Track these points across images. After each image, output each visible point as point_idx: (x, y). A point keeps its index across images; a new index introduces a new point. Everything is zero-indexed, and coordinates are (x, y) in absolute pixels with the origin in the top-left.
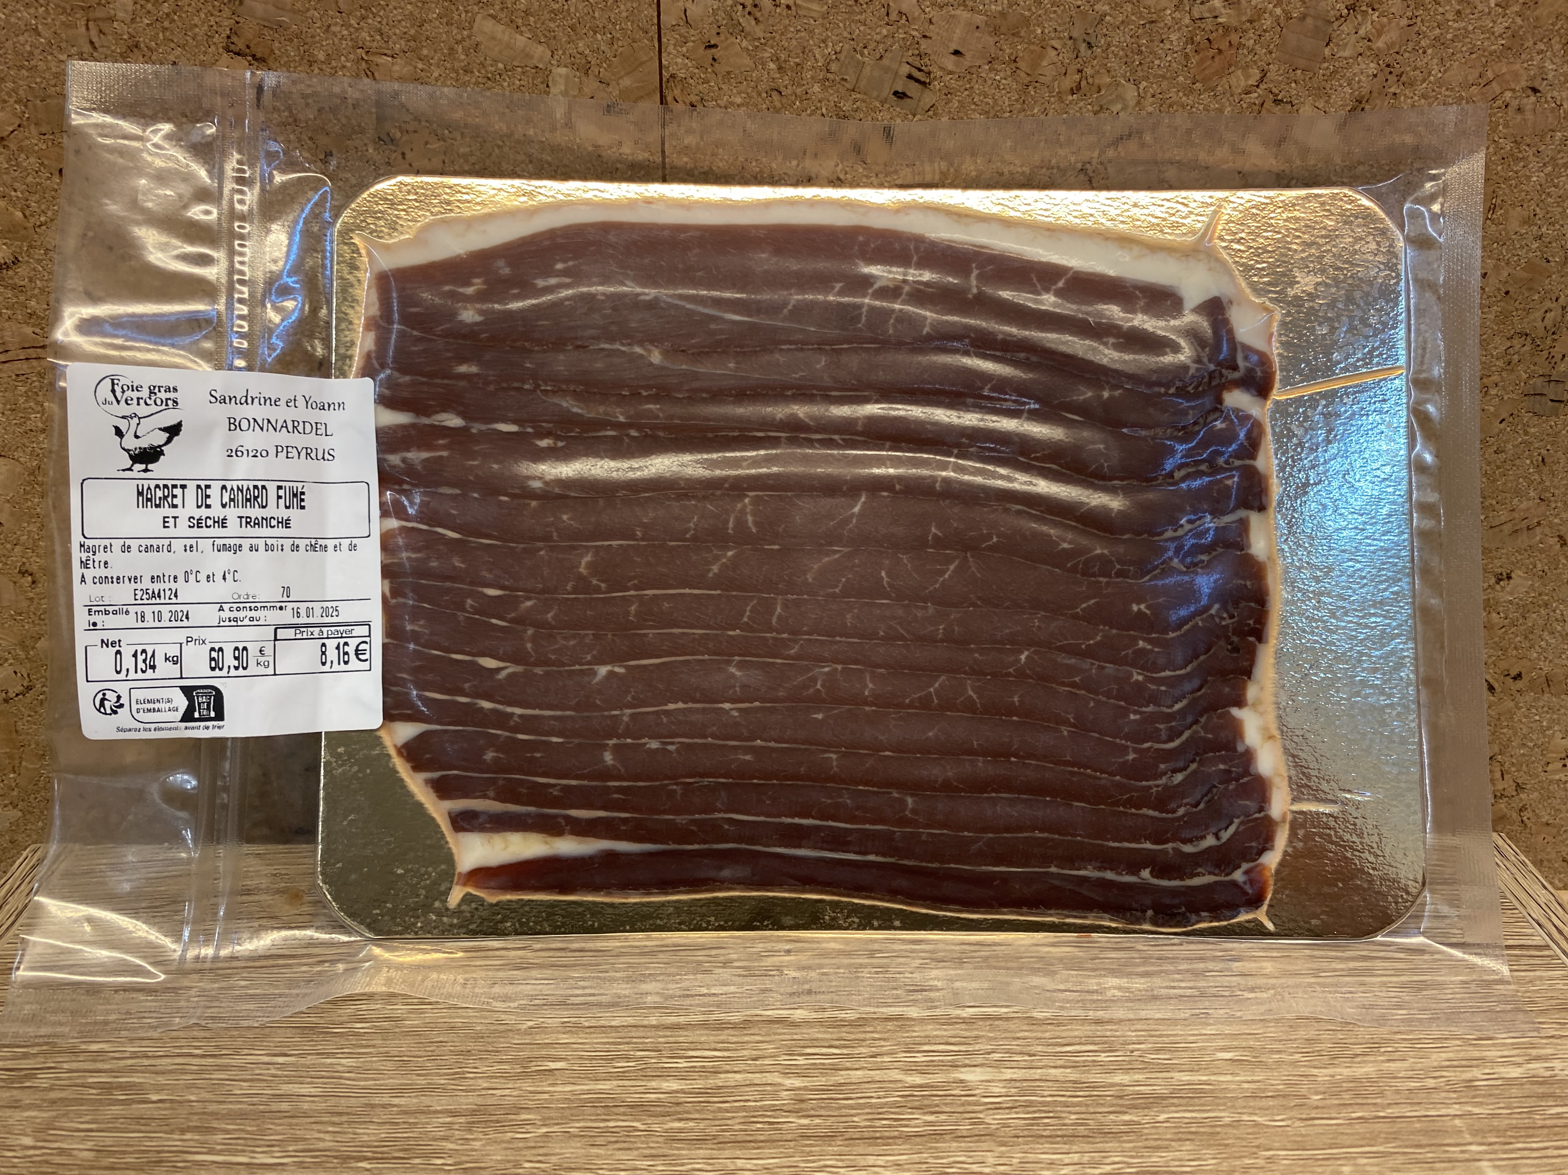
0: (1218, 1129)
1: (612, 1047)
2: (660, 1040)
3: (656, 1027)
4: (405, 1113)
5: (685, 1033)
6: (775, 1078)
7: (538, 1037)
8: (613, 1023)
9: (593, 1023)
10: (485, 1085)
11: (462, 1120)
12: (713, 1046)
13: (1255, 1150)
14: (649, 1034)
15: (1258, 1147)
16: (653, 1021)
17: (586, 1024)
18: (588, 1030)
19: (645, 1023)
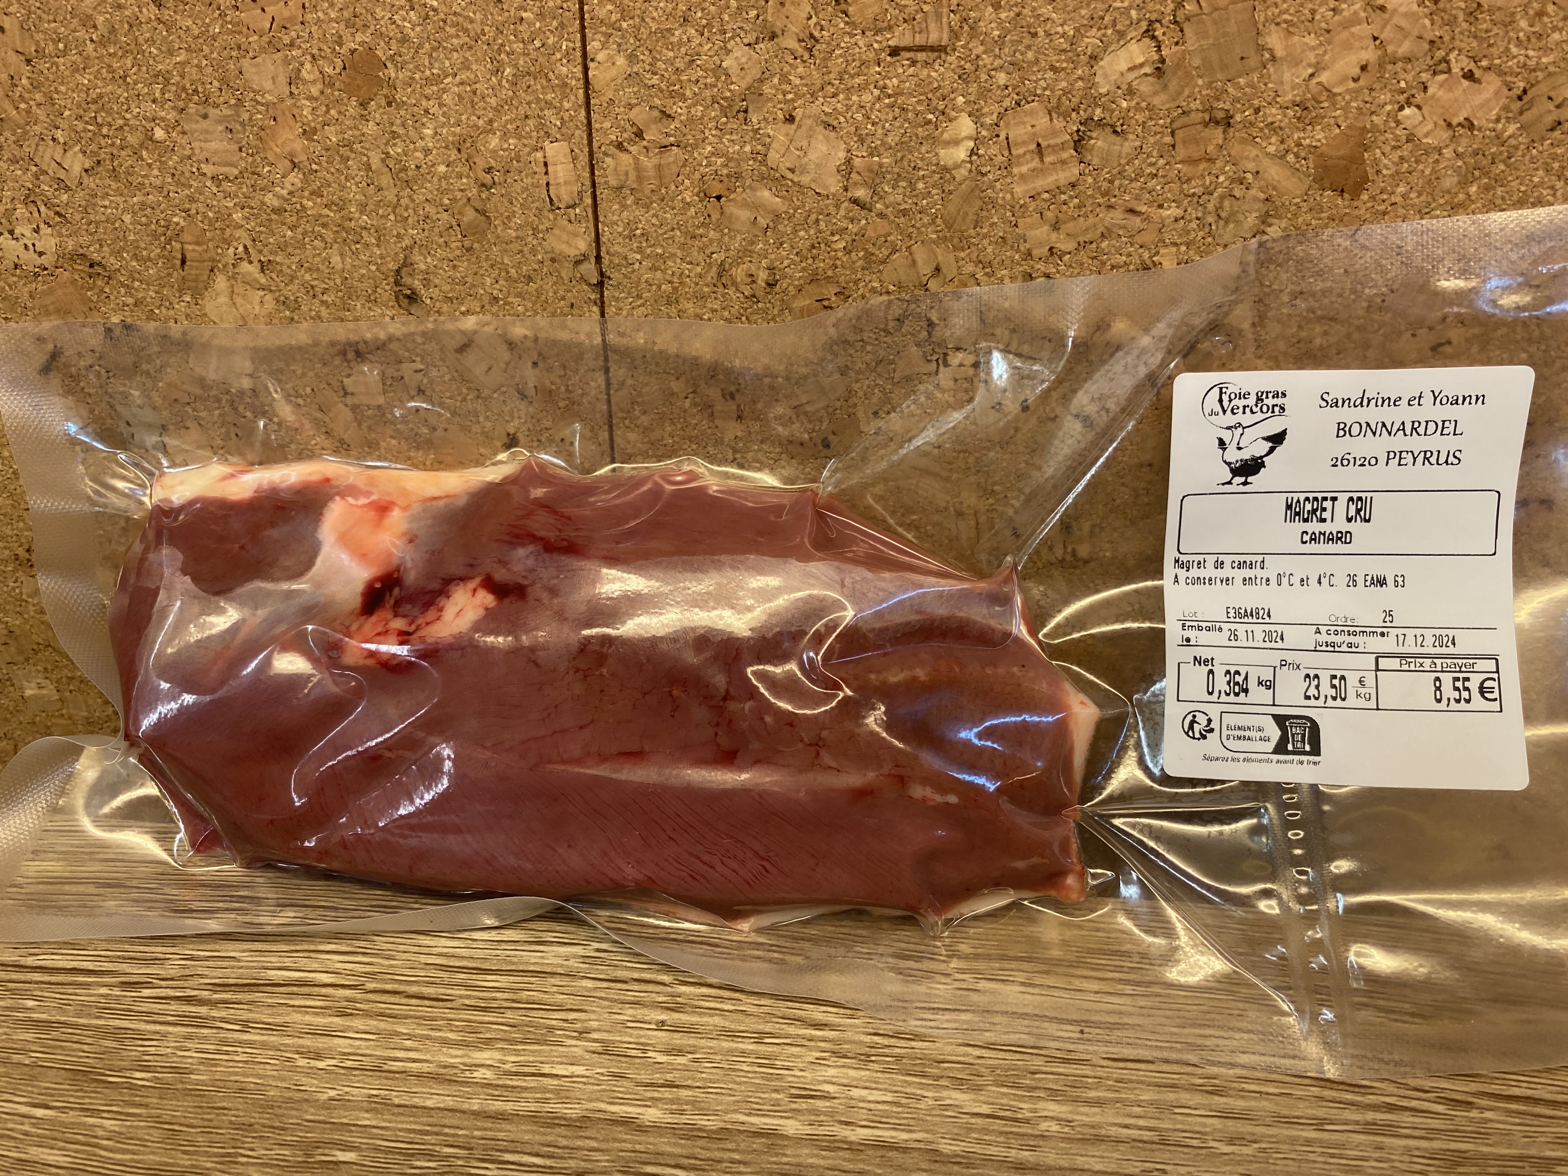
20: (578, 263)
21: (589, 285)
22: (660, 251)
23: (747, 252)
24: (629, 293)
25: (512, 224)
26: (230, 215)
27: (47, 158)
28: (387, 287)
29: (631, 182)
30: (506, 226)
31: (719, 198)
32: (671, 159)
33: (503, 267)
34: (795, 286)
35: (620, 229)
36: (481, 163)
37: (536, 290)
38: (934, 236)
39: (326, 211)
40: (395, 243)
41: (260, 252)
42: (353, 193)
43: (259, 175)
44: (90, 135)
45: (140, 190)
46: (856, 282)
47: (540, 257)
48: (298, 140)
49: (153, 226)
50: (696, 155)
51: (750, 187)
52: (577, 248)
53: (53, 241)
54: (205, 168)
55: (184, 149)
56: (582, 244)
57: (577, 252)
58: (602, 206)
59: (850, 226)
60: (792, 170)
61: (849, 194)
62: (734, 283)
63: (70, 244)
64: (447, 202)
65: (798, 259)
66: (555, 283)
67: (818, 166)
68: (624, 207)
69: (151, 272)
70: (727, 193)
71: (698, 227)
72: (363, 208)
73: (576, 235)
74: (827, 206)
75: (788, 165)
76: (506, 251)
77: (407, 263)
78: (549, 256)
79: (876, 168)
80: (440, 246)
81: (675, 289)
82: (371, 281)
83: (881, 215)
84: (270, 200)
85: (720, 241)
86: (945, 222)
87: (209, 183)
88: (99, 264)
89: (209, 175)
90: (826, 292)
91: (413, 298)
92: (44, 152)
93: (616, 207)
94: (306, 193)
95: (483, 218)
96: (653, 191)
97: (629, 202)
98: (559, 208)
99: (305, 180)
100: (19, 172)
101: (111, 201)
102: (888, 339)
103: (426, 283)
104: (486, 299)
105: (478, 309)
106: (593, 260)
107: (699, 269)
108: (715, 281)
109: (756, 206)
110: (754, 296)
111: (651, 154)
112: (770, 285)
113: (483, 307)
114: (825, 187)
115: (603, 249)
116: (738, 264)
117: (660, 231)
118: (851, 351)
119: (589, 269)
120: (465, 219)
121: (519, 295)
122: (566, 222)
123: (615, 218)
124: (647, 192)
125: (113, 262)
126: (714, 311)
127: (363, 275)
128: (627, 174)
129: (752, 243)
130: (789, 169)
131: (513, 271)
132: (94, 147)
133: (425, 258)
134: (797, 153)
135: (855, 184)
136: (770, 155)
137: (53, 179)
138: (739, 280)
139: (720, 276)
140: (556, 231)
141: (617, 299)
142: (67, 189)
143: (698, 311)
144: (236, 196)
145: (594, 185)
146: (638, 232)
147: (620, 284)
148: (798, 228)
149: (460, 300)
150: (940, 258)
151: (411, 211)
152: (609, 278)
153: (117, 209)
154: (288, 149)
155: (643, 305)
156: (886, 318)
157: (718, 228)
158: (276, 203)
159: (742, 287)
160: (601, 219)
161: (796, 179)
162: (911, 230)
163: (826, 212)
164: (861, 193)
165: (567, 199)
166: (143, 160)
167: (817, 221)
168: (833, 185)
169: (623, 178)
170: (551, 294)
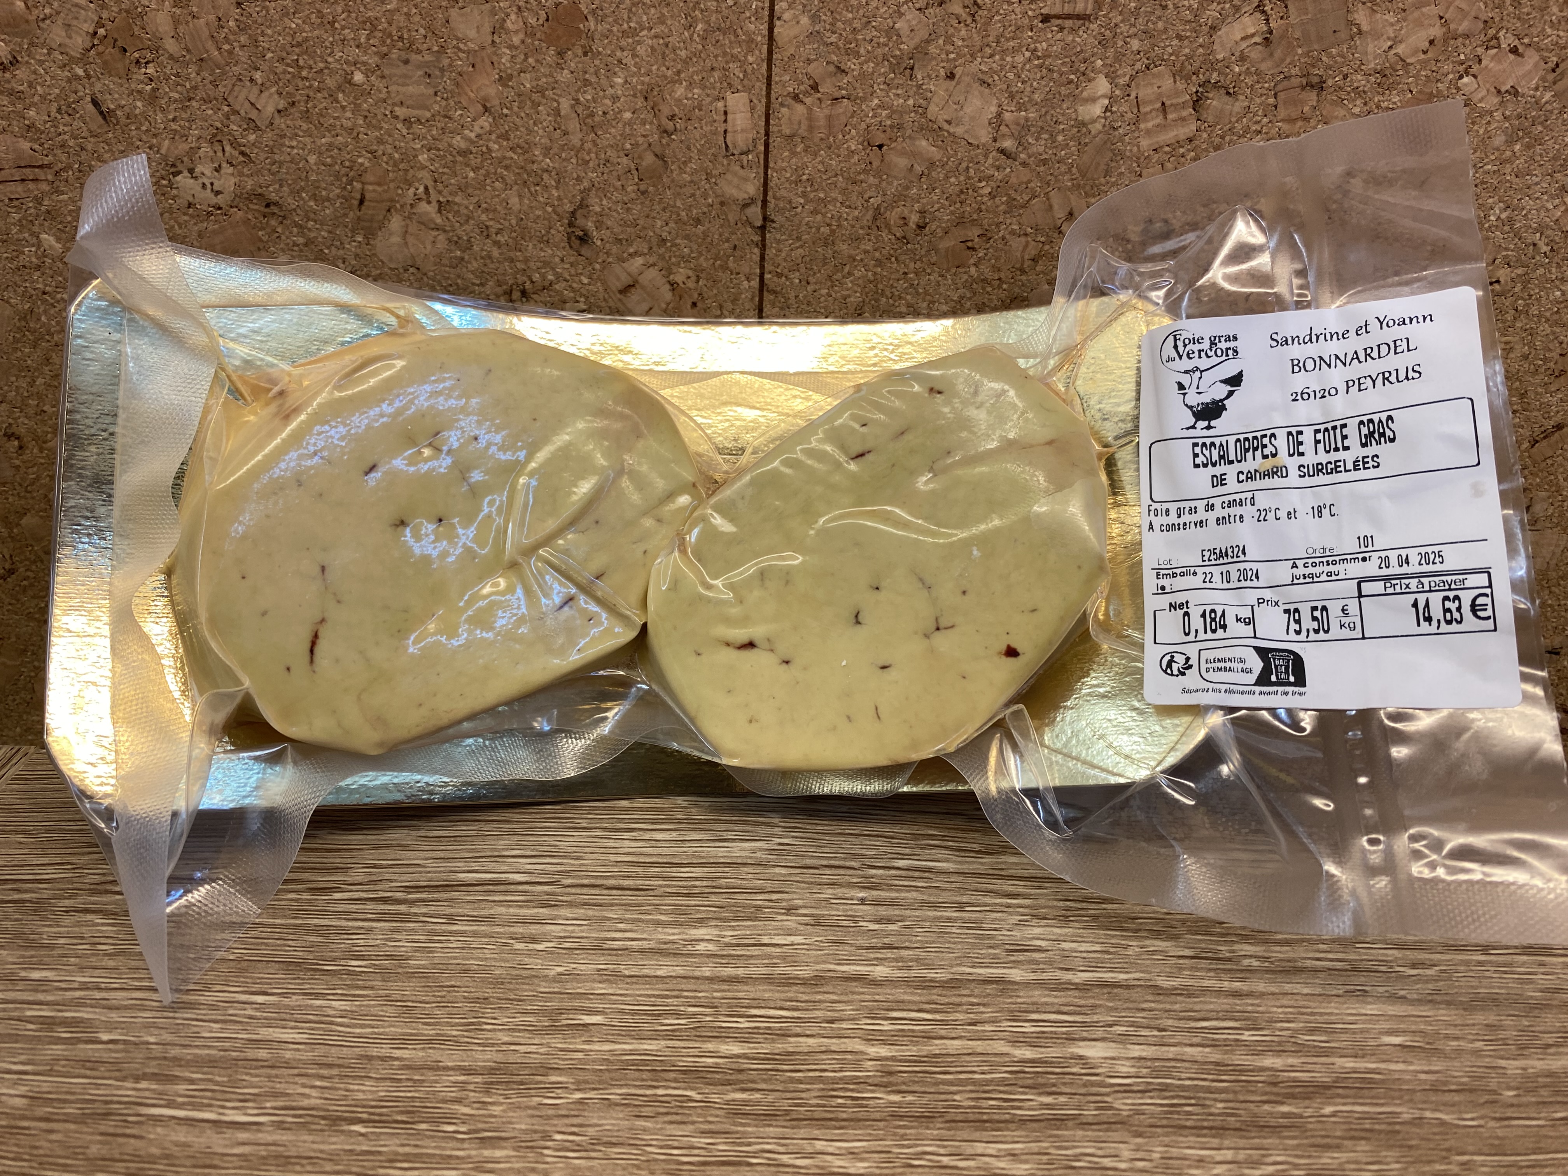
0: (1397, 1127)
1: (659, 1001)
2: (715, 994)
3: (711, 979)
4: (409, 1067)
5: (745, 988)
6: (856, 1045)
7: (569, 985)
8: (659, 973)
9: (634, 971)
10: (506, 1039)
11: (479, 1079)
12: (779, 1004)
13: (1444, 1154)
14: (702, 987)
15: (1448, 1150)
16: (707, 972)
17: (627, 973)
18: (629, 980)
19: (697, 973)
20: (745, 206)
21: (753, 227)
22: (822, 195)
23: (901, 197)
24: (790, 235)
25: (688, 169)
26: (416, 156)
27: (242, 97)
28: (561, 229)
29: (803, 132)
30: (682, 171)
31: (880, 147)
32: (841, 110)
33: (675, 210)
34: (943, 228)
35: (788, 175)
36: (666, 111)
37: (703, 232)
38: (1069, 184)
39: (510, 154)
40: (574, 185)
41: (440, 192)
42: (540, 137)
43: (450, 118)
44: (288, 76)
45: (329, 131)
46: (998, 225)
47: (710, 200)
48: (494, 85)
49: (337, 167)
50: (864, 107)
51: (910, 137)
52: (746, 192)
53: (233, 180)
54: (399, 111)
55: (380, 92)
56: (752, 189)
57: (746, 196)
58: (773, 152)
59: (996, 174)
60: (949, 122)
61: (998, 145)
62: (888, 226)
63: (249, 184)
64: (628, 146)
65: (947, 203)
66: (722, 226)
67: (973, 118)
68: (794, 154)
69: (327, 211)
70: (888, 142)
71: (860, 173)
72: (546, 152)
73: (746, 179)
74: (977, 155)
75: (946, 117)
76: (679, 194)
77: (583, 205)
78: (719, 199)
79: (1022, 121)
80: (616, 189)
81: (833, 232)
82: (546, 222)
83: (1024, 164)
84: (458, 142)
85: (878, 186)
86: (1079, 171)
87: (399, 126)
88: (276, 204)
89: (402, 118)
90: (970, 234)
91: (584, 239)
92: (240, 91)
93: (786, 154)
94: (493, 137)
95: (661, 162)
96: (822, 139)
97: (798, 150)
98: (733, 155)
99: (495, 124)
100: (210, 112)
101: (299, 142)
102: (1024, 278)
103: (599, 225)
104: (654, 241)
105: (646, 251)
106: (759, 204)
107: (856, 213)
108: (870, 224)
109: (914, 155)
110: (904, 238)
111: (823, 106)
112: (921, 227)
113: (651, 248)
114: (977, 138)
115: (770, 193)
116: (893, 208)
117: (824, 177)
118: (989, 289)
119: (755, 212)
120: (644, 163)
121: (687, 237)
122: (738, 168)
123: (785, 164)
124: (816, 140)
125: (291, 202)
126: (866, 252)
127: (539, 217)
128: (800, 123)
129: (907, 188)
130: (947, 121)
131: (684, 214)
132: (290, 89)
133: (601, 200)
134: (955, 107)
135: (1004, 136)
136: (930, 108)
137: (243, 119)
138: (892, 222)
139: (875, 219)
140: (729, 176)
141: (778, 241)
142: (257, 128)
143: (852, 252)
144: (425, 138)
145: (767, 134)
146: (805, 177)
147: (782, 226)
148: (950, 174)
149: (629, 242)
150: (1074, 203)
151: (593, 155)
152: (773, 221)
153: (303, 149)
154: (482, 94)
155: (801, 247)
156: (1023, 257)
157: (878, 174)
158: (463, 145)
159: (895, 230)
160: (771, 165)
161: (952, 130)
162: (1049, 177)
163: (976, 160)
164: (1008, 144)
165: (742, 145)
166: (338, 102)
167: (968, 168)
168: (984, 136)
169: (796, 127)
170: (716, 237)
